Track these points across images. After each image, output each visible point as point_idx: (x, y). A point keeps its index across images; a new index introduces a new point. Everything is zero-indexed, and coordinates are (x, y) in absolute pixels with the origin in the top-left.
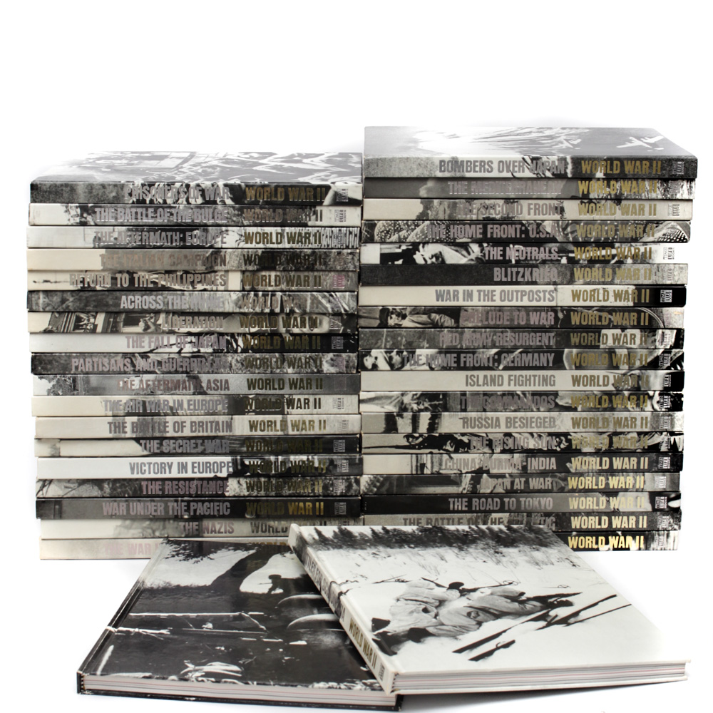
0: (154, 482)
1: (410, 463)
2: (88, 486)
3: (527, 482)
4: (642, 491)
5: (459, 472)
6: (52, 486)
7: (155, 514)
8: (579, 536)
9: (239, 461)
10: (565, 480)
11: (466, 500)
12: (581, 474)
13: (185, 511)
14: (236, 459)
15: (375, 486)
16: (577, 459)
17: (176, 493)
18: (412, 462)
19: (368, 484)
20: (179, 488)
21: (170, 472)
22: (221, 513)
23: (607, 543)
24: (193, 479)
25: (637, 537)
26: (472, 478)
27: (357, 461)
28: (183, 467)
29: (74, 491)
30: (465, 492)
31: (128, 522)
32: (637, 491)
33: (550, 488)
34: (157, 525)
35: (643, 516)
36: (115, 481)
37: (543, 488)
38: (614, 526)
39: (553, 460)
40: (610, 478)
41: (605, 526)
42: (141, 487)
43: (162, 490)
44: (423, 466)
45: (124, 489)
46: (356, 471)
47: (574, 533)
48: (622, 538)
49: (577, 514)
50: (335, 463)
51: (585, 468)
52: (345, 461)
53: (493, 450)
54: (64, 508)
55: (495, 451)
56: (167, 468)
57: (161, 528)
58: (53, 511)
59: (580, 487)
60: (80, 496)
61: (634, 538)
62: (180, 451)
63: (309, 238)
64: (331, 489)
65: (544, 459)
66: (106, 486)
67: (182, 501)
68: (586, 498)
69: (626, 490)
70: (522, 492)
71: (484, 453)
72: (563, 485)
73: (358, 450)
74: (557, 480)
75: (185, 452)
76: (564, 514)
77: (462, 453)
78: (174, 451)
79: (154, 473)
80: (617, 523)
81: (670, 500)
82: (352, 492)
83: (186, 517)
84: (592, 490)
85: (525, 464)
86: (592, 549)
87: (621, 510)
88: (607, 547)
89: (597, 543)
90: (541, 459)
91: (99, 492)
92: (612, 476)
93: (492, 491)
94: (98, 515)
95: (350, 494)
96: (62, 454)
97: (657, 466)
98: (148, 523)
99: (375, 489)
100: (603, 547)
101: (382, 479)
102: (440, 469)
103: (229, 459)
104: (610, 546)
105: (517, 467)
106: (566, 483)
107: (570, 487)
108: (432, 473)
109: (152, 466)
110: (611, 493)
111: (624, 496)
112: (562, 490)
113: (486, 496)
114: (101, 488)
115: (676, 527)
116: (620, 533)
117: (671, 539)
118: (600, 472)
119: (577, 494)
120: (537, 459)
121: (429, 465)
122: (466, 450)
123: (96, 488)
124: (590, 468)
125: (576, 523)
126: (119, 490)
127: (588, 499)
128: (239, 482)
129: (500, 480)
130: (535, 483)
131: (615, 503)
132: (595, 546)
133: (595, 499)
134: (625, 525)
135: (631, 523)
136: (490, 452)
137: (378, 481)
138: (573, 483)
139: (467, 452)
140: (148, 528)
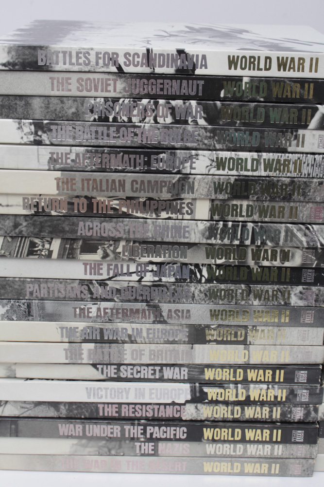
0: (110, 406)
2: (45, 406)
6: (8, 406)
7: (112, 436)
9: (197, 389)
13: (142, 434)
14: (195, 386)
17: (132, 415)
20: (136, 411)
21: (127, 398)
22: (178, 437)
24: (150, 404)
27: (318, 391)
28: (142, 393)
29: (30, 411)
31: (84, 441)
34: (112, 444)
36: (71, 404)
42: (97, 409)
43: (119, 412)
45: (80, 411)
46: (315, 400)
50: (295, 393)
52: (305, 391)
54: (20, 428)
56: (124, 393)
57: (117, 447)
58: (9, 430)
60: (36, 416)
62: (138, 376)
63: (288, 166)
64: (289, 416)
66: (62, 407)
67: (139, 425)
73: (320, 380)
75: (142, 377)
78: (132, 376)
79: (111, 397)
82: (310, 419)
83: (142, 440)
91: (56, 413)
94: (54, 434)
95: (307, 421)
96: (17, 376)
98: (104, 442)
103: (187, 386)
109: (109, 391)
114: (57, 409)
123: (52, 409)
126: (75, 412)
128: (196, 408)
140: (104, 447)
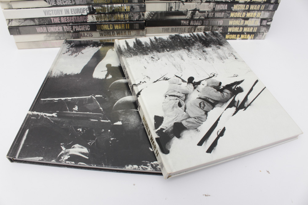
0: (56, 18)
1: (166, 6)
2: (28, 21)
3: (214, 14)
4: (259, 18)
5: (187, 10)
6: (13, 21)
7: (59, 31)
8: (230, 34)
9: (91, 8)
10: (230, 14)
11: (188, 21)
12: (236, 11)
13: (71, 29)
14: (90, 7)
15: (151, 16)
16: (236, 5)
17: (66, 22)
18: (167, 6)
19: (148, 16)
20: (67, 20)
21: (62, 14)
22: (86, 30)
23: (240, 37)
24: (73, 16)
25: (252, 35)
26: (192, 13)
27: (143, 6)
28: (67, 11)
29: (23, 23)
30: (188, 18)
31: (49, 35)
32: (257, 18)
33: (223, 17)
34: (60, 35)
35: (256, 27)
36: (39, 18)
37: (220, 17)
38: (244, 31)
39: (226, 5)
40: (247, 13)
41: (240, 31)
42: (51, 20)
43: (60, 21)
44: (171, 8)
45: (44, 21)
46: (143, 10)
47: (229, 33)
48: (246, 35)
49: (231, 26)
50: (134, 7)
51: (238, 9)
52: (138, 6)
53: (202, 1)
54: (21, 31)
55: (203, 2)
56: (60, 12)
57: (63, 36)
58: (16, 32)
59: (235, 17)
60: (26, 25)
61: (250, 35)
62: (65, 4)
64: (132, 18)
65: (222, 5)
66: (36, 20)
67: (69, 25)
68: (236, 21)
69: (252, 18)
70: (211, 18)
71: (198, 3)
72: (228, 16)
73: (143, 1)
74: (226, 13)
75: (67, 4)
76: (226, 26)
77: (189, 2)
78: (62, 4)
79: (55, 14)
80: (245, 30)
81: (268, 22)
82: (141, 19)
83: (72, 32)
84: (239, 18)
85: (214, 7)
86: (234, 39)
87: (248, 25)
88: (240, 38)
89: (236, 37)
90: (221, 5)
91: (34, 23)
92: (248, 12)
93: (199, 18)
94: (35, 33)
95: (140, 20)
96: (13, 8)
97: (267, 9)
98: (57, 34)
99: (151, 18)
100: (238, 38)
101: (154, 13)
102: (179, 9)
103: (86, 7)
104: (241, 38)
105: (211, 8)
106: (229, 15)
107: (231, 16)
108: (175, 11)
109: (53, 11)
110: (246, 19)
111: (251, 20)
112: (227, 18)
113: (197, 20)
114: (34, 22)
115: (267, 31)
116: (245, 33)
117: (264, 36)
118: (244, 11)
119: (233, 19)
120: (220, 5)
121: (174, 7)
122: (190, 1)
123: (32, 21)
124: (241, 9)
125: (230, 30)
126: (42, 22)
127: (237, 21)
128: (92, 16)
129: (203, 14)
130: (217, 15)
131: (247, 23)
132: (235, 38)
133: (240, 21)
134: (248, 31)
135: (251, 30)
136: (201, 2)
137: (152, 14)
138: (232, 15)
139: (191, 2)
140: (58, 36)
